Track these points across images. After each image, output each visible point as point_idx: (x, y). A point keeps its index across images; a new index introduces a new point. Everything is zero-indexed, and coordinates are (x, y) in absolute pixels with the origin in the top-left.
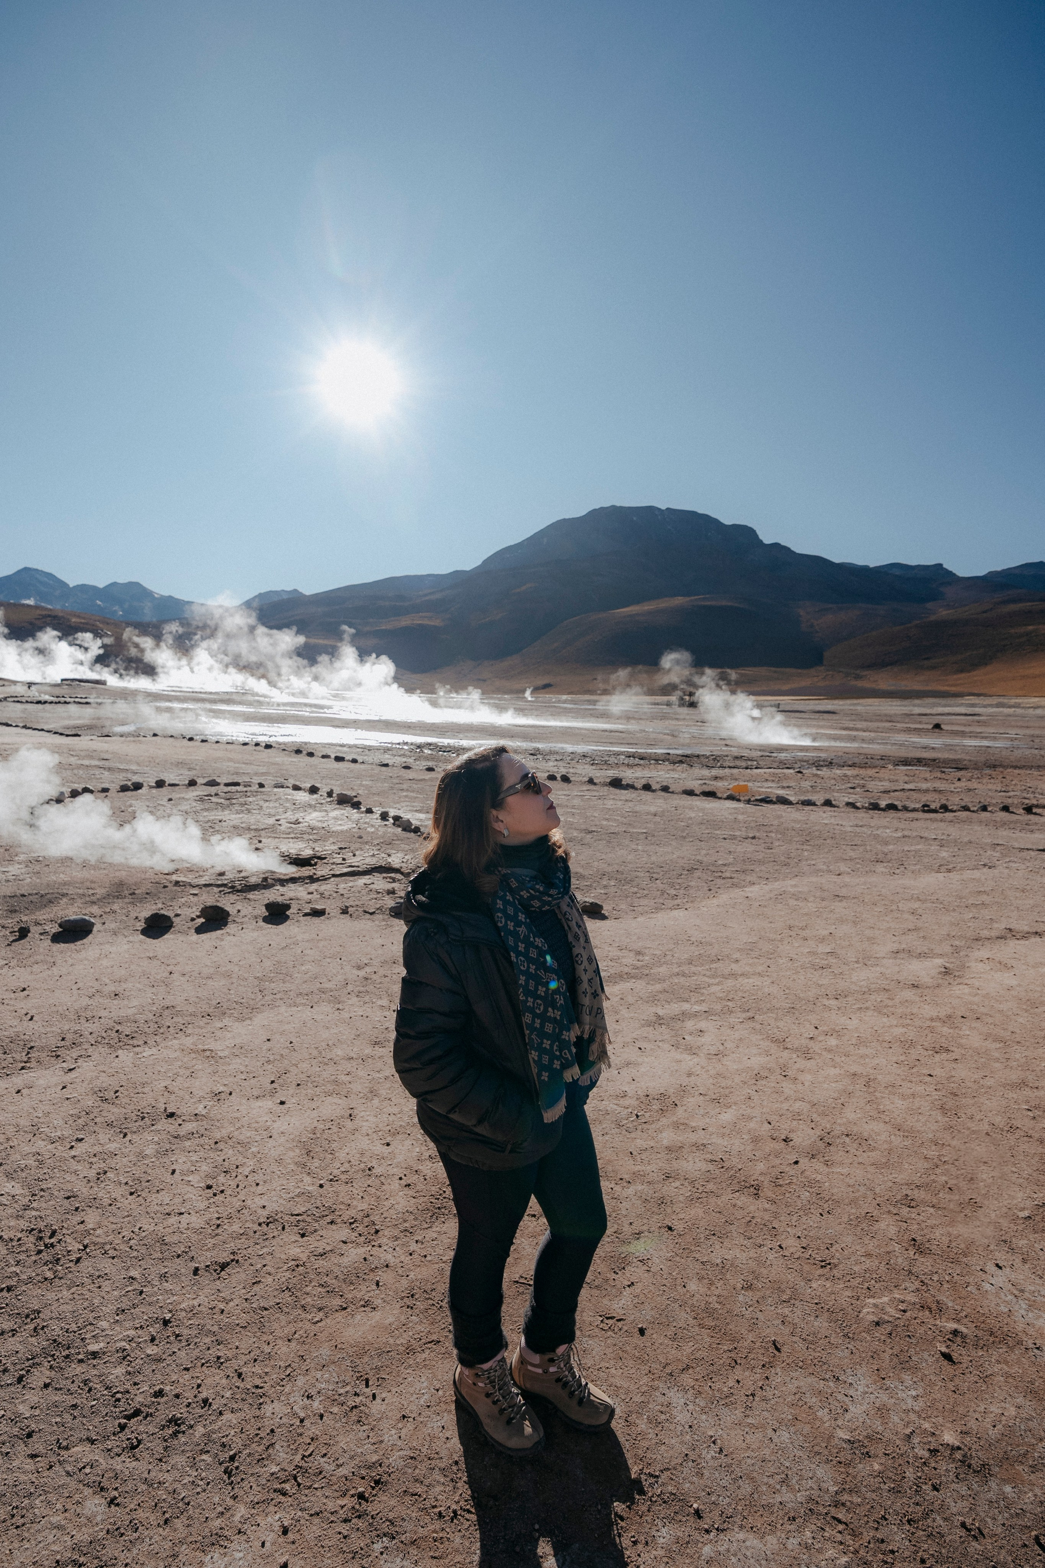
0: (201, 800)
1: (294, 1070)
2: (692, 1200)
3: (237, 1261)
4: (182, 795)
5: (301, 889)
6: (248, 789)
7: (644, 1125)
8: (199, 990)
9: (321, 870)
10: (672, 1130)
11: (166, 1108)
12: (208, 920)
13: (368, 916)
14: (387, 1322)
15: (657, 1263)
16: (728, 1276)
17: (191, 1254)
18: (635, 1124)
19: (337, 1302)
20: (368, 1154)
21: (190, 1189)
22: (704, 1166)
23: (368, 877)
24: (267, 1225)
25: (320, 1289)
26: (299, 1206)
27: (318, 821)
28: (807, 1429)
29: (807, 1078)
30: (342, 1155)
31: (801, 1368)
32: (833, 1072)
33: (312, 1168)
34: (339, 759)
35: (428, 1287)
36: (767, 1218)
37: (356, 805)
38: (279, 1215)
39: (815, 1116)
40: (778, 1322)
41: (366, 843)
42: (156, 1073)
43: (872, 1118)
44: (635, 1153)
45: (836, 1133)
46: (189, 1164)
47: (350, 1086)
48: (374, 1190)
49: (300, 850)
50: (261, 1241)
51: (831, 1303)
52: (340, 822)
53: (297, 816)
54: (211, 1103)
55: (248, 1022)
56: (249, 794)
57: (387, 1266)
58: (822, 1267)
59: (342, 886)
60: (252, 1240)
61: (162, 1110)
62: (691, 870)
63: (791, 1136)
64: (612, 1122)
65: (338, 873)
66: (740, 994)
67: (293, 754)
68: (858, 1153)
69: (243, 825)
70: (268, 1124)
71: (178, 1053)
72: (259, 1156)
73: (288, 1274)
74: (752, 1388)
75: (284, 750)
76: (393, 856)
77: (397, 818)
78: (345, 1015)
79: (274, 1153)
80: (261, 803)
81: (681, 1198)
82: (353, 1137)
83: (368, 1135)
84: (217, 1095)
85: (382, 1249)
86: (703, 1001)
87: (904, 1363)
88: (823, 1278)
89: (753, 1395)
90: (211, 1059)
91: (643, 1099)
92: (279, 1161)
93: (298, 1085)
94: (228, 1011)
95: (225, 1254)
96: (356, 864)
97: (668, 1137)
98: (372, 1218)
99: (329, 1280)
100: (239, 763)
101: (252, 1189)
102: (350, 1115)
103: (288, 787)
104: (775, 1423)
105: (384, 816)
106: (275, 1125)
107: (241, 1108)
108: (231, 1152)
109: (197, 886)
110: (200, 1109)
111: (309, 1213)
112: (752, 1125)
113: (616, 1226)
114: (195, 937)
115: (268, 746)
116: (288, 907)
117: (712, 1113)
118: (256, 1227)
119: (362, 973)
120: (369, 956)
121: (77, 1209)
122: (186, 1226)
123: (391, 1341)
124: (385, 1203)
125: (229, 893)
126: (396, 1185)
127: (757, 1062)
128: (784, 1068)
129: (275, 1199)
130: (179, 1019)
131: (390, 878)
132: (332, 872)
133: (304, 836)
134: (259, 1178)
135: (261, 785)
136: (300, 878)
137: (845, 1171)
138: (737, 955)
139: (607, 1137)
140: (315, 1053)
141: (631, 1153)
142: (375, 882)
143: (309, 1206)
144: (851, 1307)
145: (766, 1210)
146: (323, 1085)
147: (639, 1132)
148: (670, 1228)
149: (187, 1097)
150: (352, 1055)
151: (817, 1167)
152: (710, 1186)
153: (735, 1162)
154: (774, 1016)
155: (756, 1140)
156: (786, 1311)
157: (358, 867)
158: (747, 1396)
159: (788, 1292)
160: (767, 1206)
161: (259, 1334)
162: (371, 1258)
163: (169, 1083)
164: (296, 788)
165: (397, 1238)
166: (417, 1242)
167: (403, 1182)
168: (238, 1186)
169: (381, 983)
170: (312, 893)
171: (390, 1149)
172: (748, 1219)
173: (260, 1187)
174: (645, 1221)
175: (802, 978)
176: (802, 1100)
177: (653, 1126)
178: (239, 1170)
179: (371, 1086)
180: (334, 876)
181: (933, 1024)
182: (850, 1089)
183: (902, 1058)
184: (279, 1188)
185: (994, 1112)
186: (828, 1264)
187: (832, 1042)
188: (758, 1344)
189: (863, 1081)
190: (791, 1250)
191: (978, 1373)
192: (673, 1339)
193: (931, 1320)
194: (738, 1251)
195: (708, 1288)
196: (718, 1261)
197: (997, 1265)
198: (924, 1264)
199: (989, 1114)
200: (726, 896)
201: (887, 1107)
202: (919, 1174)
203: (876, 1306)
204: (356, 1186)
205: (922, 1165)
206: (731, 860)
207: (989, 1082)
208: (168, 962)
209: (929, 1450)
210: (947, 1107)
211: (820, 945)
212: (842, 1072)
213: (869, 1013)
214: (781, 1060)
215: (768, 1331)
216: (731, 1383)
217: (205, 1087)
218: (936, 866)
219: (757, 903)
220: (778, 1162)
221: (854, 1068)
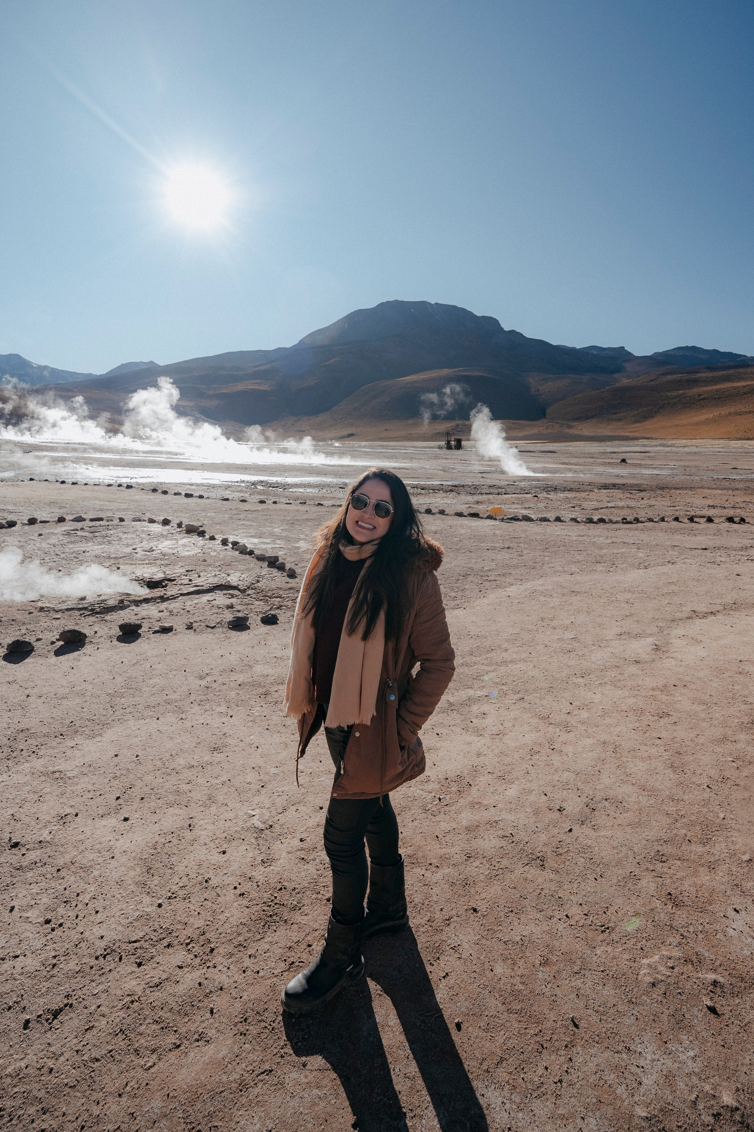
0: (68, 534)
1: (139, 784)
2: (491, 878)
3: (71, 1006)
4: (52, 531)
5: (153, 608)
6: (110, 523)
7: (446, 808)
8: (55, 710)
9: (171, 590)
10: (469, 810)
11: (10, 838)
12: (67, 643)
13: (209, 630)
14: (221, 1055)
15: (467, 949)
16: (528, 954)
17: (22, 1004)
18: (438, 807)
19: (171, 1039)
20: (205, 865)
21: (27, 926)
22: (497, 843)
23: (210, 594)
24: (104, 957)
25: (154, 1027)
26: (137, 930)
27: (169, 548)
28: (610, 1111)
29: (570, 749)
30: (180, 869)
31: (597, 1043)
32: (589, 741)
33: (152, 886)
34: (188, 496)
35: (261, 1008)
36: (553, 888)
37: (202, 534)
38: (117, 945)
39: (580, 784)
40: (573, 996)
41: (210, 565)
42: (4, 800)
43: (624, 782)
44: (440, 836)
45: (598, 798)
46: (29, 897)
47: (191, 795)
48: (209, 904)
49: (153, 574)
50: (97, 977)
51: (614, 969)
52: (187, 549)
53: (151, 544)
54: (56, 828)
55: (99, 739)
56: (110, 527)
57: (221, 989)
58: (602, 932)
59: (188, 603)
60: (88, 977)
61: (7, 840)
62: (465, 576)
63: (564, 805)
64: (420, 807)
65: (185, 592)
66: (511, 678)
67: (150, 492)
68: (616, 815)
69: (104, 555)
70: (111, 843)
71: (28, 777)
72: (100, 880)
73: (122, 1014)
74: (559, 1074)
75: (143, 489)
76: (232, 575)
77: (235, 544)
78: (188, 724)
79: (115, 876)
80: (121, 535)
81: (482, 877)
82: (191, 848)
83: (206, 844)
84: (63, 818)
85: (216, 970)
86: (484, 687)
87: (679, 1023)
89: (560, 1081)
90: (59, 781)
91: (444, 782)
92: (120, 883)
93: (142, 799)
94: (80, 729)
95: (58, 999)
96: (201, 584)
97: (466, 818)
98: (208, 935)
99: (164, 1014)
100: (104, 501)
101: (91, 919)
102: (190, 826)
103: (144, 521)
104: (582, 1109)
105: (225, 542)
106: (118, 844)
107: (88, 831)
108: (72, 878)
109: (60, 610)
110: (45, 836)
111: (147, 937)
112: (532, 798)
113: (429, 914)
114: (53, 659)
115: (129, 487)
116: (139, 626)
117: (500, 790)
118: (93, 962)
119: (203, 683)
120: (210, 667)
122: (20, 971)
123: (224, 1078)
124: (221, 917)
125: (89, 615)
126: (230, 895)
127: (530, 738)
128: (551, 742)
129: (113, 926)
130: (33, 742)
131: (229, 594)
132: (180, 592)
133: (157, 562)
134: (98, 904)
135: (122, 520)
136: (152, 598)
137: (609, 833)
138: (505, 645)
139: (416, 823)
140: (159, 763)
141: (437, 837)
142: (217, 598)
143: (147, 929)
145: (551, 880)
146: (166, 796)
147: (442, 815)
148: (475, 910)
149: (33, 823)
150: (193, 763)
151: (587, 833)
152: (505, 862)
153: (522, 835)
154: (538, 695)
155: (537, 812)
156: (579, 983)
157: (202, 586)
158: (556, 1083)
159: (578, 963)
160: (552, 876)
161: (88, 1092)
162: (205, 982)
163: (16, 810)
164: (152, 521)
165: (231, 955)
166: (250, 956)
167: (238, 892)
168: (77, 917)
169: (220, 691)
170: (162, 611)
171: (226, 857)
172: (538, 891)
173: (99, 915)
174: (453, 905)
175: (556, 661)
176: (568, 770)
177: (453, 808)
178: (80, 898)
179: (209, 792)
180: (182, 595)
181: (655, 693)
182: (603, 756)
183: (637, 725)
184: (118, 914)
185: (709, 766)
186: (608, 928)
187: (584, 715)
188: (560, 1023)
189: (611, 748)
190: (577, 918)
191: (738, 1022)
192: (486, 1030)
193: (694, 974)
194: (533, 925)
195: (513, 969)
196: (518, 939)
197: (735, 910)
198: (681, 917)
199: (706, 769)
200: (493, 596)
201: (632, 770)
202: (664, 830)
203: (650, 966)
204: (193, 902)
205: (666, 821)
206: (494, 566)
207: (701, 740)
208: (26, 686)
209: (713, 1115)
210: (675, 765)
211: (565, 632)
212: (595, 741)
213: (608, 687)
214: (548, 735)
215: (566, 1007)
216: (541, 1071)
217: (52, 811)
218: (636, 564)
219: (518, 601)
220: (556, 831)
221: (604, 737)
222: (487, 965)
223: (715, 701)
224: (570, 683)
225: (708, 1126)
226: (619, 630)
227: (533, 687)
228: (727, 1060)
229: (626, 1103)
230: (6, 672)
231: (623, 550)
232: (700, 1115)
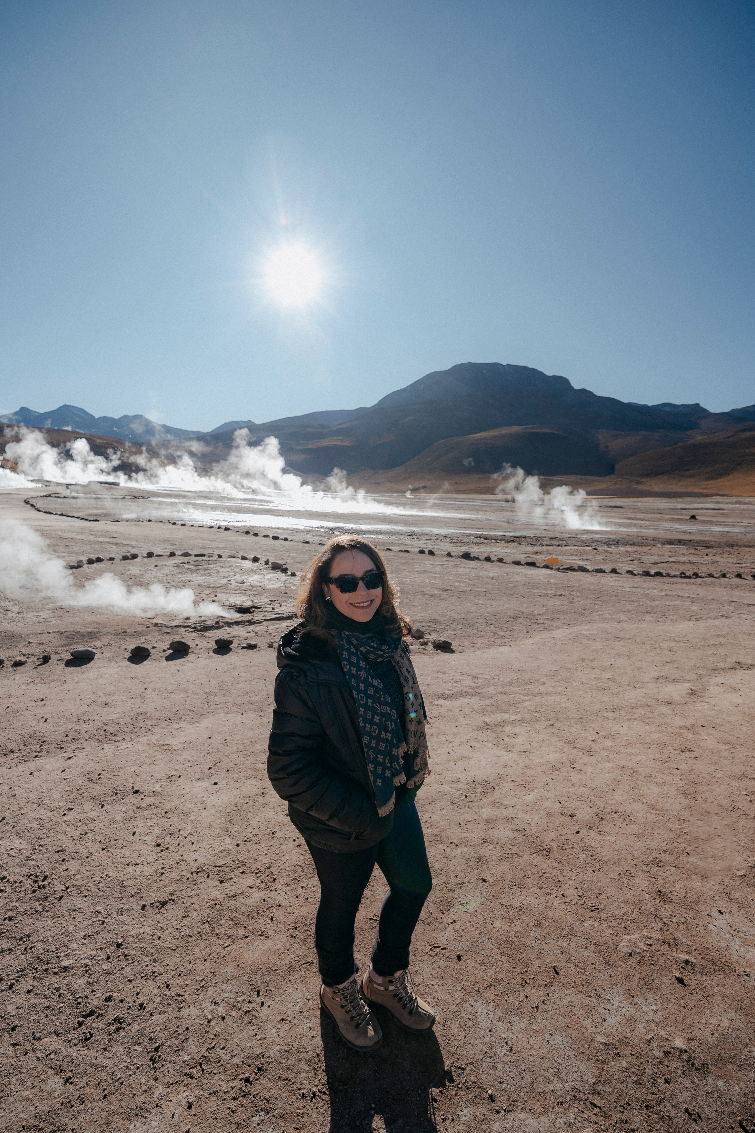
0: (177, 566)
1: (225, 760)
2: (502, 859)
3: (174, 900)
4: (166, 563)
5: (242, 629)
7: (470, 803)
8: (165, 701)
9: (258, 616)
10: (490, 807)
11: (133, 787)
12: (175, 651)
14: (277, 947)
15: (474, 907)
16: (524, 917)
17: (141, 895)
18: (464, 802)
19: (242, 932)
20: (273, 822)
21: (145, 846)
22: (511, 834)
24: (197, 874)
25: (230, 922)
26: (221, 860)
27: (258, 581)
28: (575, 1034)
29: (589, 769)
30: (254, 823)
31: (573, 987)
32: (608, 765)
33: (233, 832)
34: (275, 538)
35: (307, 922)
36: (555, 874)
37: (285, 571)
38: (206, 867)
39: (593, 798)
40: (559, 952)
41: (290, 597)
42: (129, 761)
43: (635, 800)
44: (463, 824)
45: (608, 810)
46: (146, 827)
48: (275, 849)
49: (244, 602)
50: (192, 885)
51: (597, 938)
52: (272, 582)
54: (165, 784)
55: (197, 724)
57: (280, 906)
58: (592, 911)
59: (271, 627)
60: (185, 884)
61: (131, 788)
62: (515, 618)
63: (576, 812)
64: (448, 800)
65: (269, 618)
66: (546, 708)
67: (244, 534)
68: (622, 826)
69: (205, 584)
70: (204, 799)
71: (145, 747)
72: (196, 822)
73: (209, 911)
74: (537, 1002)
75: (238, 531)
78: (265, 720)
79: (207, 821)
81: (494, 858)
82: (263, 810)
83: (274, 808)
84: (170, 778)
85: (277, 893)
86: (519, 712)
87: (648, 985)
88: (593, 919)
89: (537, 1007)
90: (168, 751)
91: (471, 784)
92: (210, 826)
93: (228, 771)
94: (183, 717)
95: (165, 895)
96: (282, 612)
97: (487, 812)
98: (272, 869)
99: (238, 915)
101: (189, 847)
102: (263, 794)
104: (551, 1028)
106: (209, 800)
107: (187, 787)
108: (176, 819)
109: (170, 627)
110: (157, 788)
111: (228, 865)
112: (548, 804)
114: (165, 663)
115: (227, 529)
116: (231, 642)
117: (520, 794)
118: (189, 875)
121: (64, 860)
122: (140, 874)
123: (278, 962)
124: (282, 859)
125: (192, 632)
126: (289, 846)
127: (554, 757)
128: (572, 762)
129: (204, 854)
130: (149, 722)
132: (264, 618)
133: (247, 592)
134: (194, 839)
136: (242, 622)
137: (613, 839)
138: (544, 680)
139: (443, 812)
140: (241, 747)
141: (460, 824)
143: (228, 860)
144: (611, 942)
145: (554, 868)
146: (245, 771)
147: (466, 808)
148: (485, 880)
149: (149, 779)
151: (592, 836)
152: (516, 849)
153: (534, 831)
154: (568, 724)
155: (550, 815)
156: (565, 944)
157: (283, 614)
158: (533, 1008)
159: (567, 929)
160: (555, 864)
161: (184, 955)
162: (268, 899)
163: (137, 768)
165: (288, 885)
166: (302, 887)
167: (295, 845)
168: (179, 845)
170: (250, 632)
172: (542, 874)
173: (194, 845)
174: (467, 875)
175: (589, 696)
176: (585, 786)
177: (477, 804)
178: (181, 833)
180: (266, 620)
181: (681, 731)
182: (619, 778)
183: (658, 756)
184: (207, 847)
185: (722, 797)
186: (598, 909)
187: (609, 743)
188: (543, 969)
189: (628, 772)
190: (571, 898)
191: (702, 993)
192: (481, 964)
193: (670, 953)
194: (532, 898)
195: (510, 926)
196: (518, 905)
197: (720, 911)
198: (666, 910)
199: (719, 798)
200: (538, 638)
201: (645, 792)
202: (666, 842)
203: (629, 941)
204: (263, 846)
205: (668, 835)
206: (544, 611)
207: (719, 774)
208: (144, 681)
209: (664, 1052)
210: (688, 792)
211: (603, 672)
212: (614, 766)
213: (636, 722)
214: (571, 757)
215: (550, 959)
216: (522, 998)
217: (162, 772)
218: (688, 617)
219: (561, 642)
220: (565, 831)
221: (623, 763)
222: (488, 920)
223: (741, 743)
224: (600, 716)
225: (658, 1058)
226: (656, 674)
227: (564, 716)
228: (685, 1016)
229: (590, 1031)
230: (130, 670)
231: (676, 603)
232: (652, 1050)
